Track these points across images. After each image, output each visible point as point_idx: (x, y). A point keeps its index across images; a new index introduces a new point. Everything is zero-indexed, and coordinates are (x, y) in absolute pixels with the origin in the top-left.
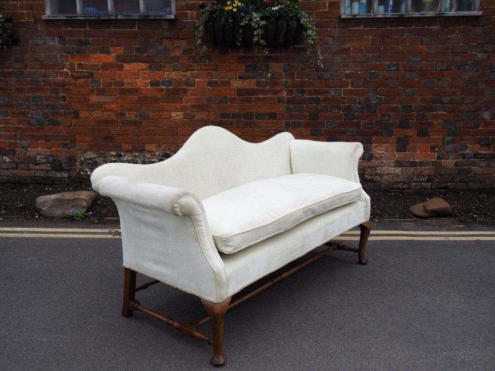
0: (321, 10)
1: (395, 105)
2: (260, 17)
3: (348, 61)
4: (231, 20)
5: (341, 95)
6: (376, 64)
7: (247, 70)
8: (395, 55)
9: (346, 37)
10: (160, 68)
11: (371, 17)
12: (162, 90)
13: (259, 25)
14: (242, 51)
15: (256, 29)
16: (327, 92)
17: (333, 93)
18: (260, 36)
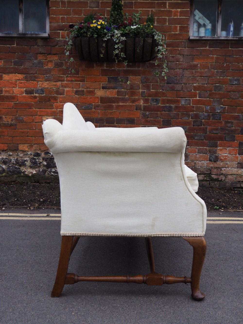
0: (173, 33)
1: (236, 114)
2: (121, 34)
3: (196, 76)
4: (96, 36)
5: (190, 104)
6: (220, 79)
7: (109, 81)
8: (236, 71)
9: (194, 55)
10: (34, 79)
11: (215, 39)
12: (35, 97)
13: (119, 40)
14: (105, 65)
15: (117, 44)
16: (178, 101)
17: (183, 102)
18: (120, 50)
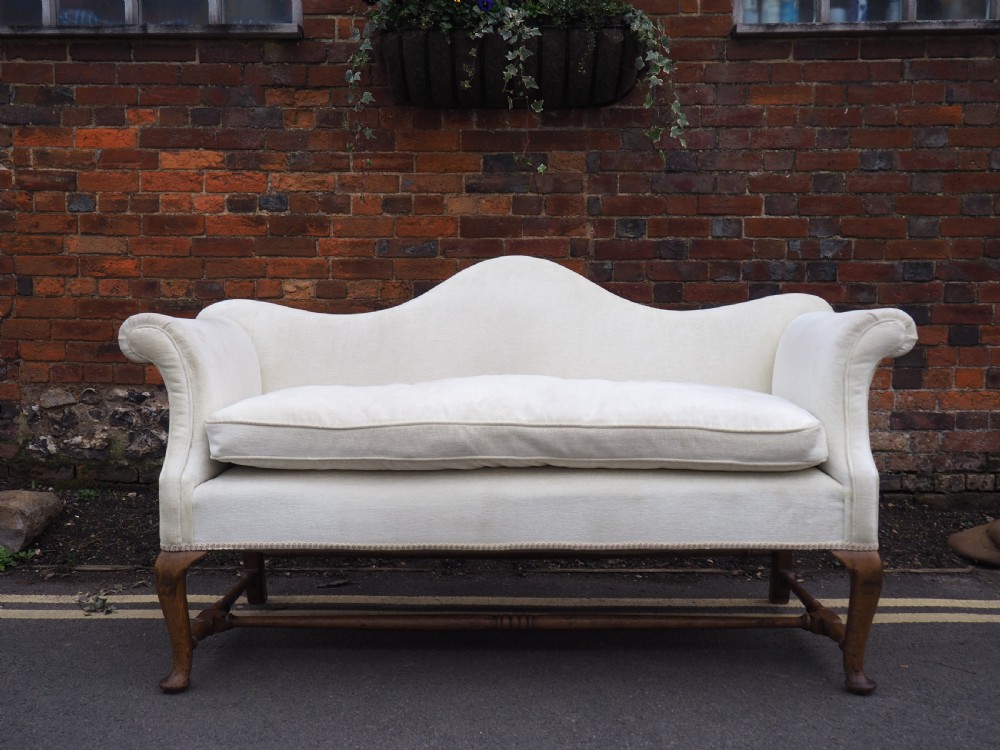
0: (684, 15)
1: (885, 263)
2: (524, 18)
3: (756, 146)
4: (447, 26)
5: (739, 236)
6: (832, 154)
7: (488, 168)
8: (881, 129)
9: (750, 83)
10: (256, 163)
11: (814, 30)
12: (260, 221)
13: (520, 38)
14: (475, 119)
15: (512, 48)
16: (703, 227)
17: (718, 230)
18: (521, 66)
